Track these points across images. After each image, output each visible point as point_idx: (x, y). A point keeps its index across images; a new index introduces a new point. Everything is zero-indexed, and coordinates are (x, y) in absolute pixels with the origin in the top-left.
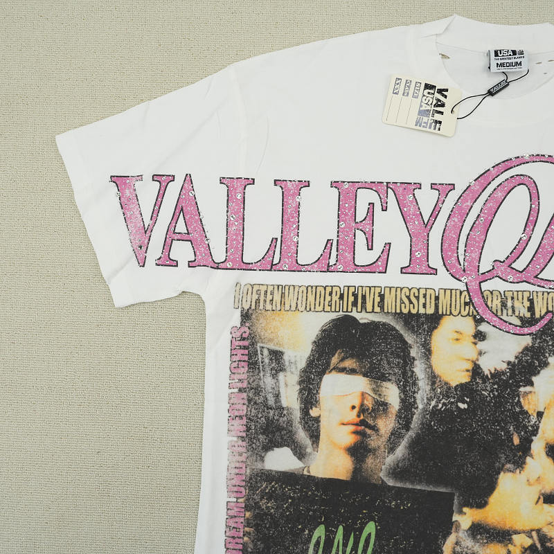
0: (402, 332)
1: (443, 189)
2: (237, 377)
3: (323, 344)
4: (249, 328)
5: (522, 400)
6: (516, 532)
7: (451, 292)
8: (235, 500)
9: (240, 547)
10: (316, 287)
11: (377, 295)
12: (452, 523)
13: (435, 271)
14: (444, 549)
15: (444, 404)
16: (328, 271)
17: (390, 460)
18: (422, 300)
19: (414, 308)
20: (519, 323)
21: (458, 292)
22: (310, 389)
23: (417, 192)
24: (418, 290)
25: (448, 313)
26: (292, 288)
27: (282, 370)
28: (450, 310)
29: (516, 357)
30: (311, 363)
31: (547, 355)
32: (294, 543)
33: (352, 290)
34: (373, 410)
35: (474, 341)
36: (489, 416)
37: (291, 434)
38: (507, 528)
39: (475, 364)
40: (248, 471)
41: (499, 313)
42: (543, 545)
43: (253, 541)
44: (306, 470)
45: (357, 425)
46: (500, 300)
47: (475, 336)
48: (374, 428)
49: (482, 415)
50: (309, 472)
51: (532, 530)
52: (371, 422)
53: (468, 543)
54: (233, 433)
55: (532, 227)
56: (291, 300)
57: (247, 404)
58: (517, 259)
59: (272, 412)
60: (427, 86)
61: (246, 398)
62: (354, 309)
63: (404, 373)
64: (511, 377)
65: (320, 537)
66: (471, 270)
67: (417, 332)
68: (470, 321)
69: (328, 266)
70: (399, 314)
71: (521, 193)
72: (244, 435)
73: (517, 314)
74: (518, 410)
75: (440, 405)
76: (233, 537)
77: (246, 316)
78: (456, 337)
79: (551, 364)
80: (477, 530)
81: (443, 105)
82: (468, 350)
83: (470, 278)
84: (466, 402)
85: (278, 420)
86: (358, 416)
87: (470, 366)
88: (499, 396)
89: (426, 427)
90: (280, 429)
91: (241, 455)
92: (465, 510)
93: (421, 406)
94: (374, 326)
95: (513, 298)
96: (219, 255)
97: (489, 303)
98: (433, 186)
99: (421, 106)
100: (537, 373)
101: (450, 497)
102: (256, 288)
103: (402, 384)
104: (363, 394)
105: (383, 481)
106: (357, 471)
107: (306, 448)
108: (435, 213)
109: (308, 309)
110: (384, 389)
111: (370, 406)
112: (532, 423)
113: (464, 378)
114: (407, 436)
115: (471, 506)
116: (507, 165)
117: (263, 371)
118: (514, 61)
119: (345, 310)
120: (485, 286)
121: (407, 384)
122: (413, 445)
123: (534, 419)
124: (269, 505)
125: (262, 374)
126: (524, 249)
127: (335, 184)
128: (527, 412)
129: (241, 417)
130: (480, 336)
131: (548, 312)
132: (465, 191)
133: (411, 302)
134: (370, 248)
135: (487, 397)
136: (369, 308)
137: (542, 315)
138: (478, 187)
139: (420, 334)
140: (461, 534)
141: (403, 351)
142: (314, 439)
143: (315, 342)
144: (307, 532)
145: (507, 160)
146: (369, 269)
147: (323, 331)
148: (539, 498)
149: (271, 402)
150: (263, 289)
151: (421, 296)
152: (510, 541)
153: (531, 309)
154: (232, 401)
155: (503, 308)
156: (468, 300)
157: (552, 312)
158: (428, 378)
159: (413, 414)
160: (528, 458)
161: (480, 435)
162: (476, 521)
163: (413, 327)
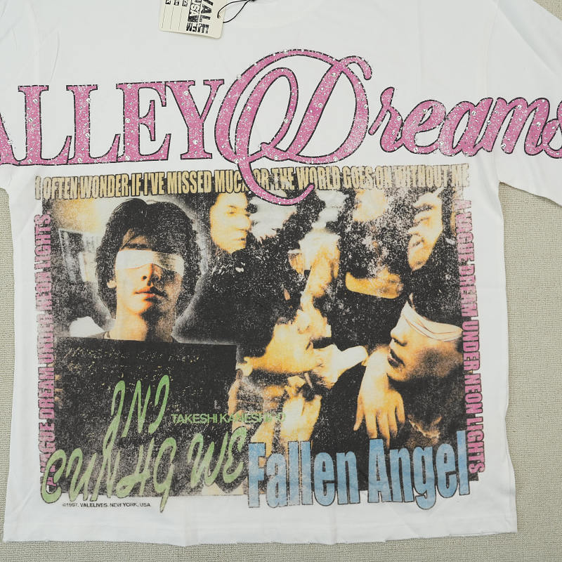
0: (184, 210)
1: (214, 84)
2: (41, 259)
3: (116, 225)
4: (50, 216)
5: (290, 261)
6: (291, 375)
7: (225, 173)
8: (45, 365)
9: (52, 405)
10: (108, 176)
11: (161, 179)
12: (235, 372)
13: (210, 156)
14: (229, 393)
15: (224, 269)
16: (117, 161)
17: (179, 321)
18: (200, 181)
19: (193, 188)
20: (285, 195)
21: (231, 172)
22: (106, 265)
23: (191, 88)
24: (197, 173)
25: (223, 191)
26: (86, 178)
27: (81, 250)
28: (225, 188)
29: (284, 225)
30: (106, 243)
31: (311, 221)
32: (99, 399)
33: (139, 176)
34: (162, 279)
36: (263, 277)
37: (92, 304)
38: (283, 372)
39: (248, 232)
40: (56, 340)
41: (268, 188)
42: (313, 384)
43: (63, 400)
44: (106, 335)
45: (148, 292)
46: (267, 176)
47: (248, 209)
48: (163, 294)
49: (256, 276)
50: (109, 336)
51: (304, 372)
52: (160, 289)
53: (250, 387)
54: (41, 308)
55: (292, 112)
56: (85, 189)
57: (52, 281)
58: (281, 140)
59: (74, 287)
61: (50, 276)
62: (142, 193)
63: (188, 246)
64: (280, 243)
65: (120, 391)
66: (241, 153)
67: (197, 209)
68: (242, 196)
69: (117, 157)
70: (180, 194)
71: (282, 83)
72: (51, 308)
73: (283, 187)
74: (287, 269)
75: (220, 271)
76: (45, 398)
77: (47, 206)
78: (230, 211)
79: (314, 229)
80: (257, 375)
81: (210, 11)
83: (241, 159)
84: (243, 266)
85: (79, 294)
86: (149, 284)
87: (244, 235)
88: (270, 259)
89: (208, 290)
90: (81, 301)
91: (48, 326)
92: (246, 359)
93: (203, 273)
94: (159, 206)
95: (279, 174)
96: (20, 154)
97: (259, 181)
98: (205, 82)
99: (190, 13)
100: (301, 237)
101: (233, 349)
102: (55, 180)
103: (186, 254)
104: (153, 266)
105: (173, 339)
106: (150, 333)
107: (105, 316)
108: (208, 106)
109: (101, 196)
110: (170, 260)
111: (160, 275)
112: (300, 280)
113: (240, 246)
114: (193, 299)
115: (251, 355)
116: (269, 60)
117: (65, 252)
119: (133, 194)
120: (254, 166)
121: (190, 254)
122: (199, 307)
123: (301, 277)
124: (76, 367)
125: (63, 255)
126: (287, 131)
127: (120, 86)
128: (296, 271)
129: (47, 293)
130: (252, 209)
131: (310, 184)
132: (233, 84)
133: (191, 184)
134: (153, 139)
135: (260, 261)
136: (155, 191)
137: (305, 187)
138: (244, 81)
139: (200, 210)
140: (243, 380)
141: (186, 226)
142: (112, 308)
143: (108, 224)
144: (109, 388)
145: (269, 56)
146: (153, 157)
147: (115, 214)
148: (309, 344)
149: (73, 278)
150: (61, 181)
151: (199, 178)
152: (286, 383)
153: (295, 182)
154: (38, 280)
155: (271, 183)
156: (240, 178)
157: (313, 184)
158: (209, 248)
159: (197, 279)
160: (298, 310)
161: (255, 293)
162: (256, 368)
163: (194, 204)
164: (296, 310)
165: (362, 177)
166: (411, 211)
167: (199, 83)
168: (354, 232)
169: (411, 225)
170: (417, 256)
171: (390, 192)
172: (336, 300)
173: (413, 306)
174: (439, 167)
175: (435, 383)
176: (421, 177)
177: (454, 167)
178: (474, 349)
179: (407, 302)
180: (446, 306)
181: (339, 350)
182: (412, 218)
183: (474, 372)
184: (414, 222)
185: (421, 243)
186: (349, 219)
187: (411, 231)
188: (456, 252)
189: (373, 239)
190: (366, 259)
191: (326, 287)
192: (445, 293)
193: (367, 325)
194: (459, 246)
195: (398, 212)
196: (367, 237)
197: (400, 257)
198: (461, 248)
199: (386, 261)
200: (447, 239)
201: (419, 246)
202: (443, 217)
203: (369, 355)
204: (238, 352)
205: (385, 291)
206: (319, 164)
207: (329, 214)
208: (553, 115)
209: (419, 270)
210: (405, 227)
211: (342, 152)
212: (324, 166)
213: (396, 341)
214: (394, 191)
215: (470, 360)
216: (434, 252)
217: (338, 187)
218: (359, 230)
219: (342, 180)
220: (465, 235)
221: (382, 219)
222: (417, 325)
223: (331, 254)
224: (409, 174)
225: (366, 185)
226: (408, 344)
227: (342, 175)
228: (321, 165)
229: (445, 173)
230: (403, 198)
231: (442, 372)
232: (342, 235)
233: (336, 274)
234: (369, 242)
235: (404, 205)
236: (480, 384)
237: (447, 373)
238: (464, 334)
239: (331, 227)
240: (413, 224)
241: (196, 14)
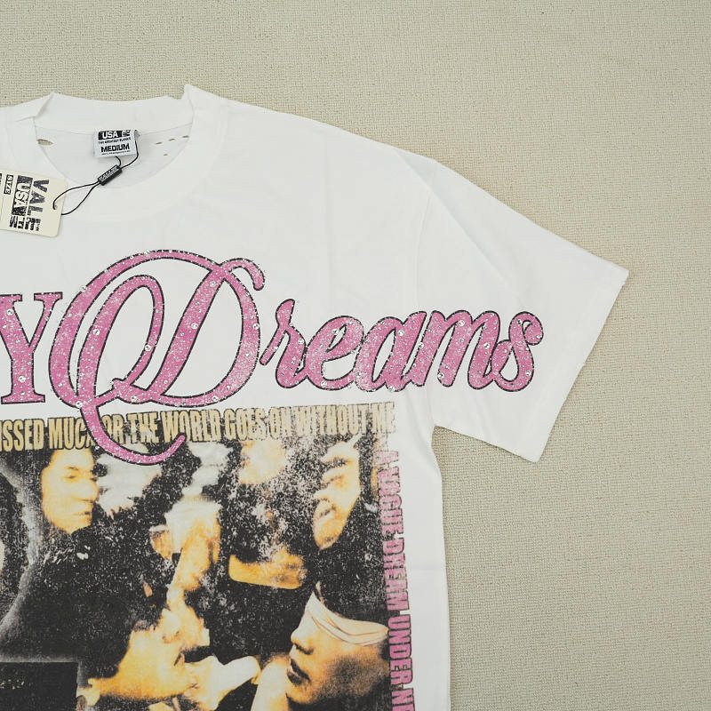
0: (5, 475)
1: (48, 300)
5: (152, 542)
7: (63, 422)
12: (76, 700)
13: (42, 398)
15: (60, 556)
18: (28, 434)
19: (19, 444)
20: (145, 450)
21: (72, 420)
23: (17, 305)
24: (24, 422)
25: (61, 446)
28: (63, 443)
29: (144, 492)
31: (181, 485)
35: (92, 477)
36: (114, 566)
38: (143, 697)
39: (95, 504)
41: (121, 442)
46: (121, 425)
47: (94, 472)
49: (105, 565)
51: (173, 697)
55: (156, 336)
58: (141, 374)
60: (20, 180)
63: (10, 524)
64: (139, 516)
66: (86, 393)
67: (23, 472)
68: (87, 454)
70: (1, 453)
71: (142, 297)
73: (143, 440)
74: (148, 554)
75: (55, 558)
78: (70, 475)
79: (185, 496)
80: (107, 704)
81: (42, 200)
82: (86, 489)
83: (85, 402)
84: (87, 551)
87: (89, 508)
88: (125, 540)
92: (91, 681)
93: (31, 562)
95: (137, 422)
97: (109, 431)
98: (37, 297)
99: (15, 203)
100: (168, 508)
101: (73, 667)
103: (7, 537)
108: (40, 329)
112: (166, 568)
113: (83, 522)
114: (17, 600)
115: (97, 676)
116: (124, 264)
118: (120, 143)
120: (103, 411)
121: (14, 536)
122: (24, 610)
123: (168, 563)
126: (148, 363)
128: (160, 556)
130: (100, 471)
131: (180, 434)
132: (74, 299)
133: (15, 437)
135: (111, 542)
137: (173, 438)
138: (90, 294)
139: (28, 474)
141: (8, 497)
145: (124, 259)
148: (179, 657)
151: (27, 429)
153: (159, 433)
155: (126, 435)
156: (83, 428)
157: (185, 434)
158: (40, 527)
159: (21, 572)
160: (164, 610)
161: (103, 589)
162: (105, 694)
163: (19, 467)
164: (161, 609)
165: (251, 423)
166: (318, 468)
167: (28, 297)
168: (241, 499)
169: (317, 487)
170: (326, 529)
171: (289, 442)
172: (216, 594)
173: (321, 598)
174: (356, 407)
175: (352, 704)
176: (331, 422)
177: (375, 407)
178: (405, 655)
179: (313, 594)
180: (366, 597)
181: (220, 664)
182: (319, 477)
183: (405, 686)
184: (321, 482)
185: (332, 512)
186: (234, 481)
187: (318, 495)
188: (380, 521)
189: (267, 507)
190: (256, 536)
191: (201, 576)
192: (364, 579)
193: (258, 627)
194: (383, 515)
195: (301, 470)
196: (258, 506)
197: (304, 532)
198: (385, 516)
199: (284, 538)
200: (366, 505)
201: (329, 515)
202: (361, 474)
203: (262, 668)
204: (79, 672)
205: (282, 580)
206: (192, 407)
207: (206, 476)
208: (504, 335)
209: (328, 549)
210: (309, 491)
211: (224, 389)
212: (200, 409)
213: (299, 648)
214: (294, 441)
215: (399, 670)
216: (349, 523)
217: (218, 437)
218: (247, 495)
219: (223, 429)
220: (390, 499)
221: (277, 481)
222: (327, 625)
223: (209, 531)
224: (315, 417)
225: (257, 434)
226: (315, 651)
227: (222, 421)
228: (195, 408)
229: (364, 415)
230: (307, 450)
231: (362, 688)
232: (225, 503)
233: (216, 557)
234: (261, 512)
235: (308, 460)
236: (413, 703)
237: (367, 689)
238: (391, 634)
239: (210, 493)
240: (320, 486)
241: (23, 205)
